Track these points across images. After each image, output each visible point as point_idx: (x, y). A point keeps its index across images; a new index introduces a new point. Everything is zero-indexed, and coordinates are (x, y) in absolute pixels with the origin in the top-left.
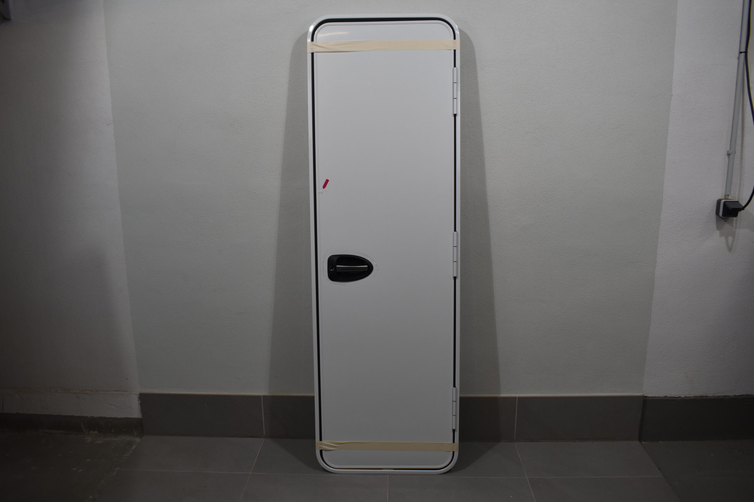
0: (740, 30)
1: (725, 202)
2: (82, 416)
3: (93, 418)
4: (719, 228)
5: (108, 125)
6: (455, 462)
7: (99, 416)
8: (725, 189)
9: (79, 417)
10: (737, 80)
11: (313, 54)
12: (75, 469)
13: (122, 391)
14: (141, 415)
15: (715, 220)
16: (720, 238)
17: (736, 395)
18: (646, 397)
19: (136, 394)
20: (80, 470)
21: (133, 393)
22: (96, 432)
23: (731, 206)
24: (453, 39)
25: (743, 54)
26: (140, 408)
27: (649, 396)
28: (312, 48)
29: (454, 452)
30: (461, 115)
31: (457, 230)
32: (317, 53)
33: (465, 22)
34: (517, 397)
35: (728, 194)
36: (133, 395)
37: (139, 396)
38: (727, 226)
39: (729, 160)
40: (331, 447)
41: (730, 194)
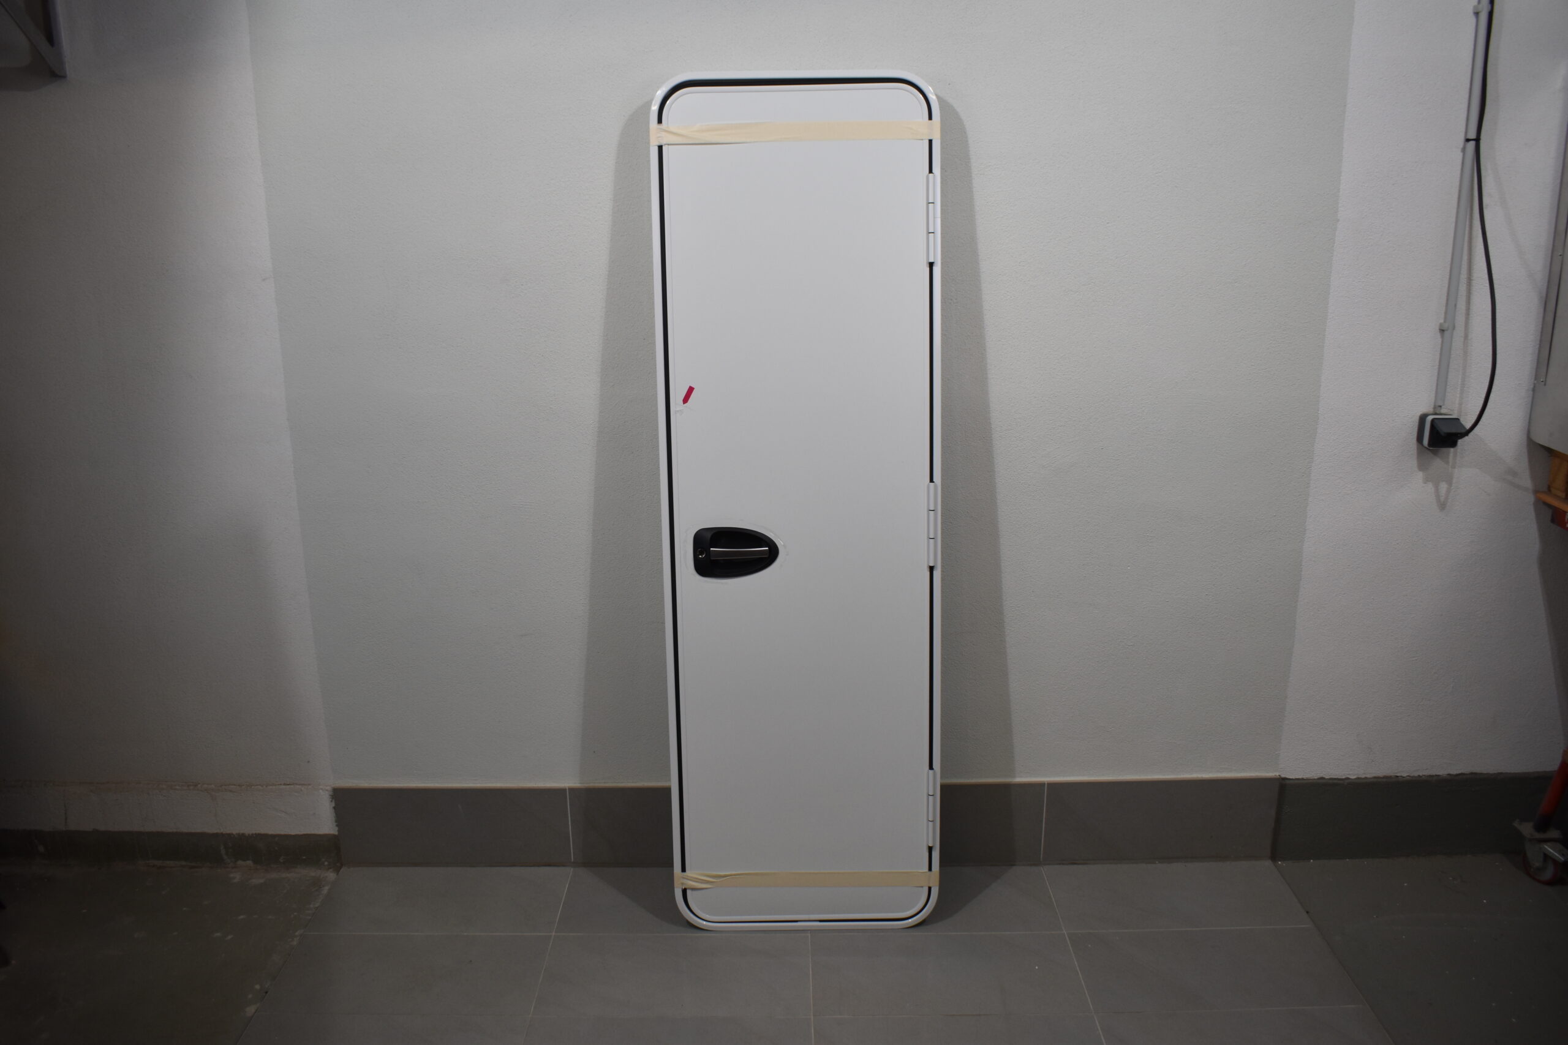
0: (1467, 96)
1: (1433, 421)
2: (222, 833)
3: (242, 836)
4: (1422, 467)
5: (264, 280)
6: (932, 907)
7: (254, 832)
8: (1434, 395)
9: (216, 835)
10: (1460, 191)
11: (660, 148)
12: (218, 934)
13: (299, 785)
14: (337, 829)
15: (1415, 452)
16: (1424, 485)
17: (1452, 773)
18: (1285, 779)
19: (327, 790)
20: (230, 937)
21: (321, 787)
22: (249, 863)
23: (1445, 429)
24: (928, 118)
25: (1472, 144)
26: (334, 815)
27: (1291, 778)
28: (659, 137)
29: (930, 889)
30: (942, 263)
31: (934, 480)
32: (670, 146)
33: (949, 84)
34: (1046, 783)
35: (1441, 405)
36: (321, 791)
37: (331, 793)
38: (1437, 463)
39: (1442, 342)
40: (701, 883)
41: (1444, 405)
